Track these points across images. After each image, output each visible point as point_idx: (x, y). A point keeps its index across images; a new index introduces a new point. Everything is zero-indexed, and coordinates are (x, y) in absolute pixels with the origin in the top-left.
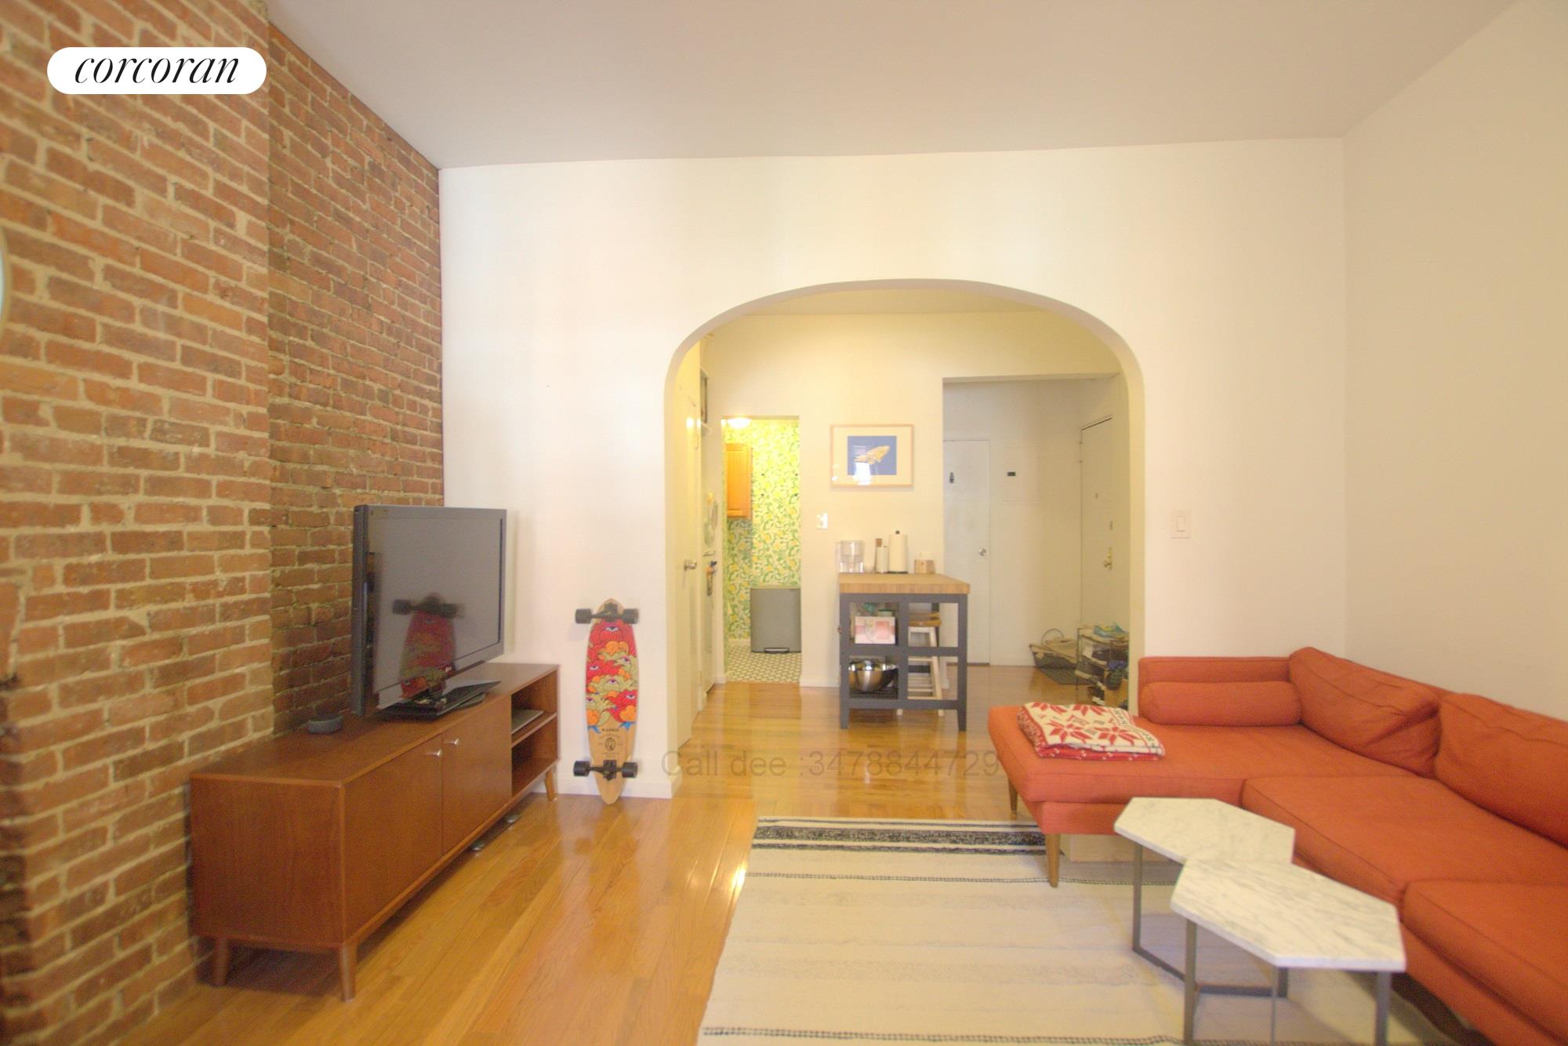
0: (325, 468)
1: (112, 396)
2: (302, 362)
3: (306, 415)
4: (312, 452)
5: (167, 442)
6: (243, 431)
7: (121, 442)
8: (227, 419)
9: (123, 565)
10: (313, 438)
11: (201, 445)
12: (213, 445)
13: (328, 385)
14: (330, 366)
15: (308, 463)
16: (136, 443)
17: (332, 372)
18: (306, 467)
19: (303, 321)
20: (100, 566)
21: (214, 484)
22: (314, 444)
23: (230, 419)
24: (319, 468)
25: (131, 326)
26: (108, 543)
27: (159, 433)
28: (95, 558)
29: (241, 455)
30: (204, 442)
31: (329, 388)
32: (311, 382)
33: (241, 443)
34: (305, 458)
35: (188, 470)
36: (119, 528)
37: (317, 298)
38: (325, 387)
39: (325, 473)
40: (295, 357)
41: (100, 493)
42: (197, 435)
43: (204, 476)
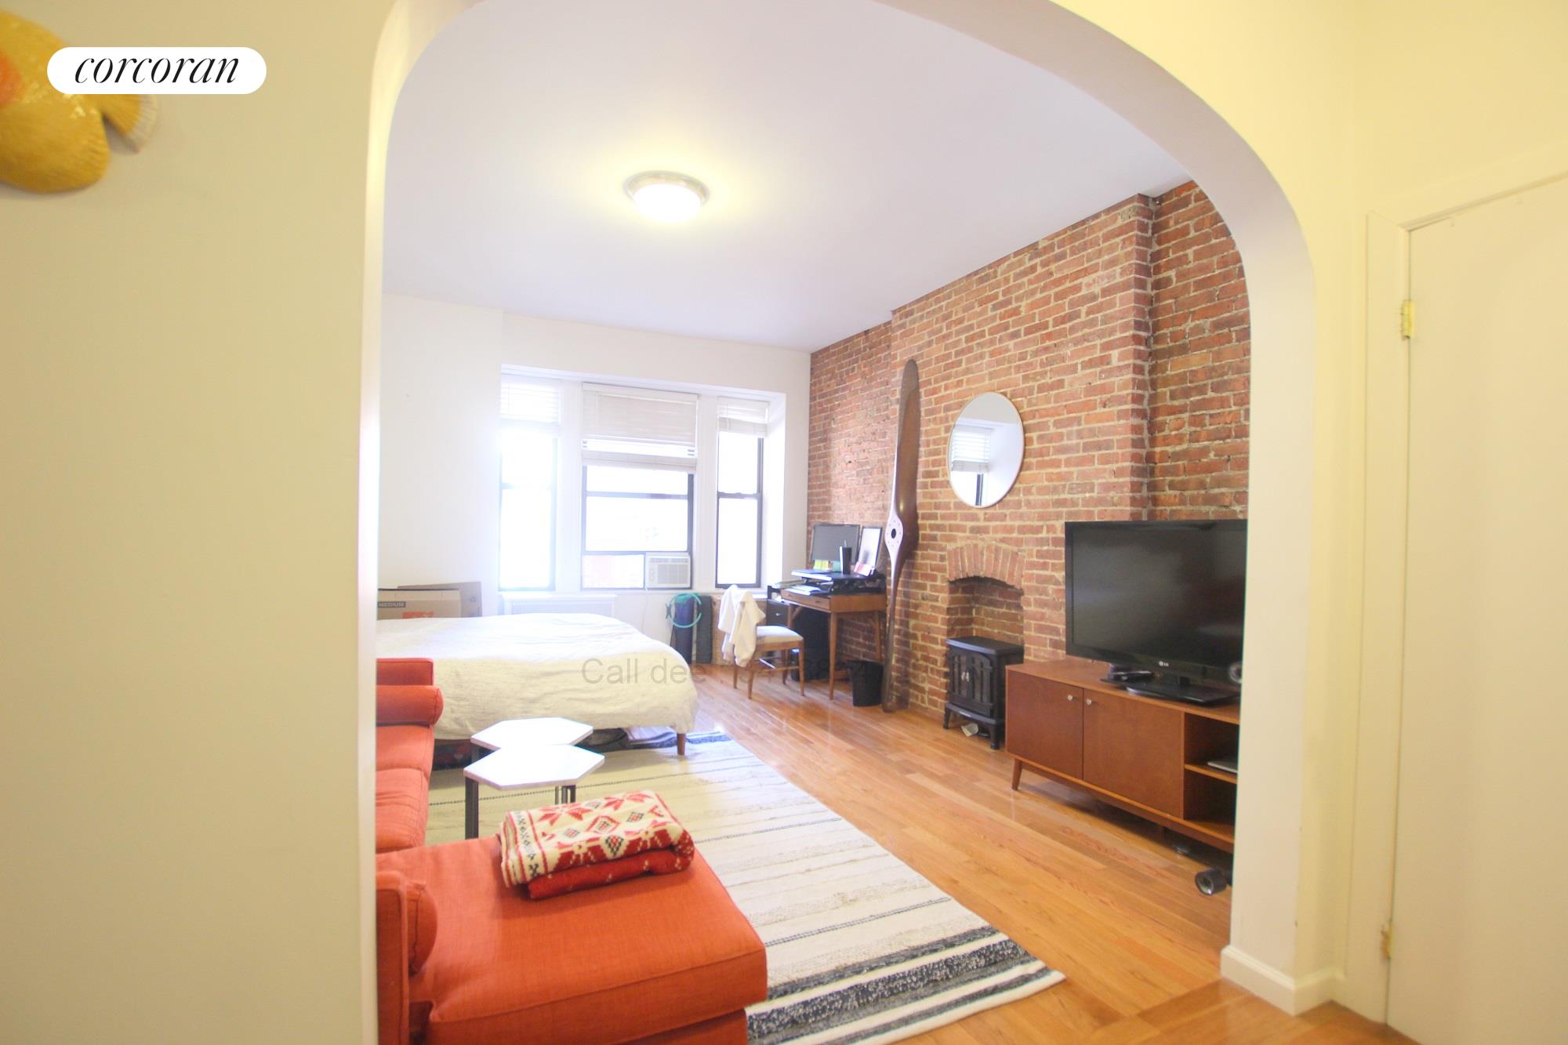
0: (1223, 490)
1: (1054, 477)
2: (1201, 412)
3: (1204, 451)
4: (1208, 480)
5: (1074, 494)
6: (1115, 480)
7: (1056, 497)
8: (1104, 475)
9: (1054, 552)
10: (1209, 468)
11: (1089, 492)
12: (1096, 490)
13: (1229, 422)
14: (1232, 405)
15: (1205, 489)
16: (1062, 496)
17: (1234, 408)
18: (1203, 492)
19: (1202, 380)
20: (1047, 551)
21: (1096, 512)
22: (1211, 473)
23: (1106, 475)
24: (1216, 491)
25: (1063, 443)
26: (1050, 542)
27: (1071, 490)
28: (1045, 548)
29: (1112, 494)
30: (1092, 490)
31: (1231, 423)
32: (1210, 425)
33: (1114, 486)
34: (1202, 485)
35: (1083, 506)
36: (1054, 536)
37: (1218, 356)
38: (1226, 423)
39: (1223, 494)
40: (1194, 411)
41: (1049, 520)
42: (1088, 487)
43: (1091, 509)
